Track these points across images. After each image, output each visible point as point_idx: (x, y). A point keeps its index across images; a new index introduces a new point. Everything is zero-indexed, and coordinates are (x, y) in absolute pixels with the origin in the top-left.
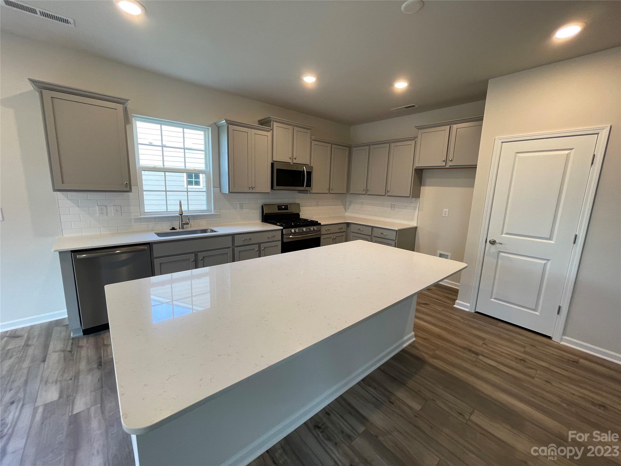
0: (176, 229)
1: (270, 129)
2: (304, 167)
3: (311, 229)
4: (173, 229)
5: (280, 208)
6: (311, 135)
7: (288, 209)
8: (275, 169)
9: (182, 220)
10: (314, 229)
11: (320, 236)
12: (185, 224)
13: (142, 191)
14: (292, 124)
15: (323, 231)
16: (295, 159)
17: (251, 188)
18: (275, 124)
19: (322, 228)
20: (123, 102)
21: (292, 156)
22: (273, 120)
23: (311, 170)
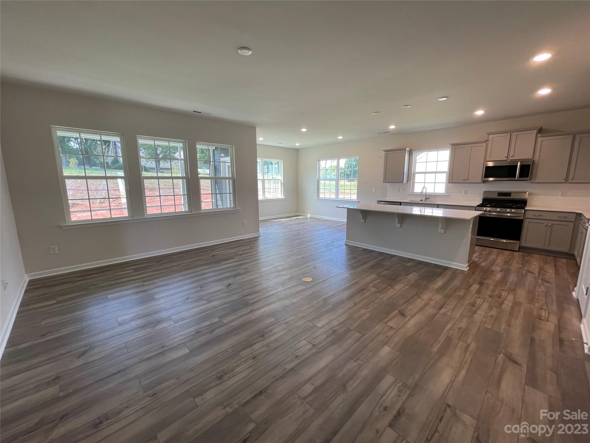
0: (423, 201)
1: (486, 141)
2: (519, 162)
3: (508, 210)
4: (421, 200)
5: (501, 195)
6: (537, 133)
7: (510, 196)
8: (485, 166)
9: (426, 196)
10: (512, 211)
11: (522, 218)
12: (427, 199)
13: (414, 183)
14: (511, 132)
15: (529, 215)
16: (512, 156)
17: (464, 180)
18: (491, 136)
19: (527, 212)
20: (405, 149)
21: (507, 155)
22: (489, 134)
23: (531, 163)
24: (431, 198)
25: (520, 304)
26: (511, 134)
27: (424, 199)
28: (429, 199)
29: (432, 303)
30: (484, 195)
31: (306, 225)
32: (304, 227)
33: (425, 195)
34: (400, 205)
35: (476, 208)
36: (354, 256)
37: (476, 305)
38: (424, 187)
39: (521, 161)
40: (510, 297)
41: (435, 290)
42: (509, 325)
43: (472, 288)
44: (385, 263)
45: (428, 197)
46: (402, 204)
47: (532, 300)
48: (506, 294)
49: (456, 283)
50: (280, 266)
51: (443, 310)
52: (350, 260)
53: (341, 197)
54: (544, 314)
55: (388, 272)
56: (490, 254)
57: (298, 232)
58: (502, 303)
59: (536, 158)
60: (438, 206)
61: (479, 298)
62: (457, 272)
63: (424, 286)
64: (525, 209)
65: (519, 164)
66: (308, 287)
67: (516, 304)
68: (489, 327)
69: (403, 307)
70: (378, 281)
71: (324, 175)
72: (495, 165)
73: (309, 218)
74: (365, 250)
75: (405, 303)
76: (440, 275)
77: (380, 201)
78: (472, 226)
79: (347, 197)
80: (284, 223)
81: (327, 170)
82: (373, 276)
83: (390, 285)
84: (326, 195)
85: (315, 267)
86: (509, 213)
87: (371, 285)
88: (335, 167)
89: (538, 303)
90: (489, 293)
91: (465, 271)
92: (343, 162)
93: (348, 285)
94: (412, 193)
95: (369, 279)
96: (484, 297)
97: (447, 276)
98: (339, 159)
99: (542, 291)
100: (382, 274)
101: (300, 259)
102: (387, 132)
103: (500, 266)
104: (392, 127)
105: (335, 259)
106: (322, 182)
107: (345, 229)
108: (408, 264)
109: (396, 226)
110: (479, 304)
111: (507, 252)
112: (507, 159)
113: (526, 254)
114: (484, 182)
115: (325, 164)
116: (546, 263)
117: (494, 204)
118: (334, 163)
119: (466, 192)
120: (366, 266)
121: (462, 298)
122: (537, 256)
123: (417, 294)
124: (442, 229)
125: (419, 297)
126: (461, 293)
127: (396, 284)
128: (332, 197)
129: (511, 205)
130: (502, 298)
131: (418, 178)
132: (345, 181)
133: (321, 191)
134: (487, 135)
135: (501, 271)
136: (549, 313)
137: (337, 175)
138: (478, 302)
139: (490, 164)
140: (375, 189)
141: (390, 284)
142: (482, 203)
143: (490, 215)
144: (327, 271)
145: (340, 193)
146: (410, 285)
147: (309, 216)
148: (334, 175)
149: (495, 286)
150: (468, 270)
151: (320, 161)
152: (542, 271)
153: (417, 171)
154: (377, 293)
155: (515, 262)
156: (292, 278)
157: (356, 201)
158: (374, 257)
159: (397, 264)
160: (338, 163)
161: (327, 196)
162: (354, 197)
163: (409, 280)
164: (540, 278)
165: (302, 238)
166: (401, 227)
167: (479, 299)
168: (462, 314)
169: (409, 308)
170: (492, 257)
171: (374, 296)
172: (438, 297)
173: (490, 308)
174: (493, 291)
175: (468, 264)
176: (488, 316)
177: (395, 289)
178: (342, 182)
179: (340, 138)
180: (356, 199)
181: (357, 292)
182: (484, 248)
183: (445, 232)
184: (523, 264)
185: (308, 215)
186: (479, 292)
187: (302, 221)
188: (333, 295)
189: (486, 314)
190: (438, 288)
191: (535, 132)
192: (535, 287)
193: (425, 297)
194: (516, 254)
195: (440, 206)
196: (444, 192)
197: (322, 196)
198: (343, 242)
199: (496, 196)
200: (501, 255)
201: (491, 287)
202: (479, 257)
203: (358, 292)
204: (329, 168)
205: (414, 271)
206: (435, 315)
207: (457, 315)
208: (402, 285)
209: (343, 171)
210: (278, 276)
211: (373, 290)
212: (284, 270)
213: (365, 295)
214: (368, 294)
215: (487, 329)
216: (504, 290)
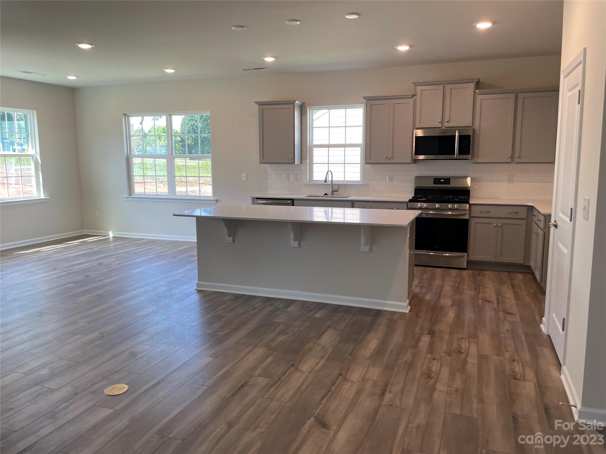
0: (328, 195)
1: (413, 95)
2: (457, 131)
3: (450, 206)
4: (326, 194)
5: (438, 182)
6: (475, 89)
7: (449, 184)
8: (414, 137)
9: (332, 188)
10: (454, 206)
11: (467, 217)
12: (335, 191)
13: (311, 164)
14: (443, 83)
15: (476, 212)
16: (447, 122)
17: (388, 159)
18: (419, 88)
19: (473, 207)
20: (293, 103)
21: (441, 120)
22: (416, 84)
23: (470, 133)
24: (341, 191)
25: (487, 357)
26: (444, 86)
27: (329, 192)
28: (337, 191)
29: (368, 386)
30: (415, 183)
31: (105, 257)
32: (101, 261)
33: (330, 184)
34: (293, 205)
35: (409, 205)
36: (216, 314)
37: (433, 375)
38: (327, 172)
39: (460, 129)
40: (473, 349)
41: (368, 358)
42: (481, 401)
43: (421, 344)
44: (277, 320)
45: (335, 188)
46: (295, 202)
47: (499, 350)
48: (467, 345)
49: (397, 338)
50: (43, 366)
51: (388, 397)
52: (208, 324)
53: (180, 189)
54: (518, 369)
55: (285, 337)
56: (433, 277)
57: (88, 274)
58: (465, 362)
59: (477, 126)
60: (352, 203)
61: (434, 359)
62: (395, 317)
63: (350, 355)
64: (471, 202)
65: (457, 134)
66: (118, 408)
67: (482, 358)
68: (458, 412)
69: (321, 406)
70: (270, 359)
71: (139, 145)
72: (425, 136)
73: (111, 239)
74: (237, 297)
75: (323, 398)
76: (370, 327)
77: (257, 198)
78: (409, 236)
79: (193, 191)
80: (48, 256)
81: (145, 136)
82: (260, 351)
83: (293, 365)
84: (148, 186)
85: (133, 355)
86: (450, 210)
87: (258, 371)
88: (162, 131)
89: (507, 351)
90: (445, 348)
91: (404, 313)
92: (177, 121)
93: (210, 383)
94: (309, 182)
95: (251, 359)
96: (439, 357)
97: (381, 328)
98: (170, 115)
99: (507, 330)
100: (274, 345)
101: (94, 340)
102: (261, 68)
103: (450, 298)
104: (269, 59)
105: (178, 328)
106: (136, 161)
107: (194, 256)
108: (318, 315)
109: (292, 246)
110: (436, 371)
111: (454, 272)
112: (442, 126)
113: (476, 272)
114: (415, 161)
115: (141, 123)
116: (501, 282)
117: (430, 197)
118: (162, 121)
119: (391, 179)
120: (243, 332)
121: (410, 366)
122: (488, 273)
123: (341, 375)
124: (366, 245)
125: (346, 379)
126: (408, 357)
127: (302, 359)
128: (159, 190)
129: (451, 197)
130: (463, 353)
131: (318, 155)
132: (187, 159)
133: (137, 179)
134: (413, 85)
135: (452, 306)
136: (523, 366)
137: (170, 147)
138: (434, 369)
139: (420, 133)
140: (245, 174)
141: (292, 363)
142: (413, 196)
143: (427, 214)
144: (162, 358)
145: (177, 183)
146: (326, 357)
147: (111, 235)
148: (162, 146)
149: (451, 333)
150: (410, 311)
151: (128, 117)
152: (500, 297)
153: (315, 143)
154: (272, 386)
155: (466, 287)
156: (76, 394)
157: (212, 199)
158: (255, 311)
159: (299, 317)
160: (169, 123)
161: (151, 189)
162: (207, 191)
163: (324, 347)
164: (501, 309)
165: (96, 288)
166: (300, 245)
167: (435, 362)
168: (416, 397)
169: (333, 406)
170: (437, 282)
171: (265, 397)
172: (375, 373)
173: (452, 375)
174: (450, 343)
175: (408, 301)
176: (452, 391)
177: (302, 371)
178: (179, 162)
179: (170, 71)
180: (211, 195)
181: (231, 394)
182: (424, 268)
183: (371, 250)
184: (476, 289)
185: (110, 232)
186: (431, 348)
187: (96, 249)
188: (182, 414)
189: (449, 389)
190: (372, 355)
191: (472, 86)
192: (498, 325)
193: (355, 376)
194: (465, 273)
195: (355, 203)
196: (359, 180)
197: (138, 189)
198: (192, 286)
199: (430, 184)
200: (447, 278)
201: (446, 337)
202: (420, 285)
203: (234, 395)
204: (149, 132)
205: (329, 327)
206: (376, 410)
207: (410, 401)
208: (314, 360)
209: (179, 139)
210: (39, 395)
211: (263, 381)
212: (53, 375)
213: (249, 397)
214: (253, 393)
215: (454, 415)
216: (462, 338)
